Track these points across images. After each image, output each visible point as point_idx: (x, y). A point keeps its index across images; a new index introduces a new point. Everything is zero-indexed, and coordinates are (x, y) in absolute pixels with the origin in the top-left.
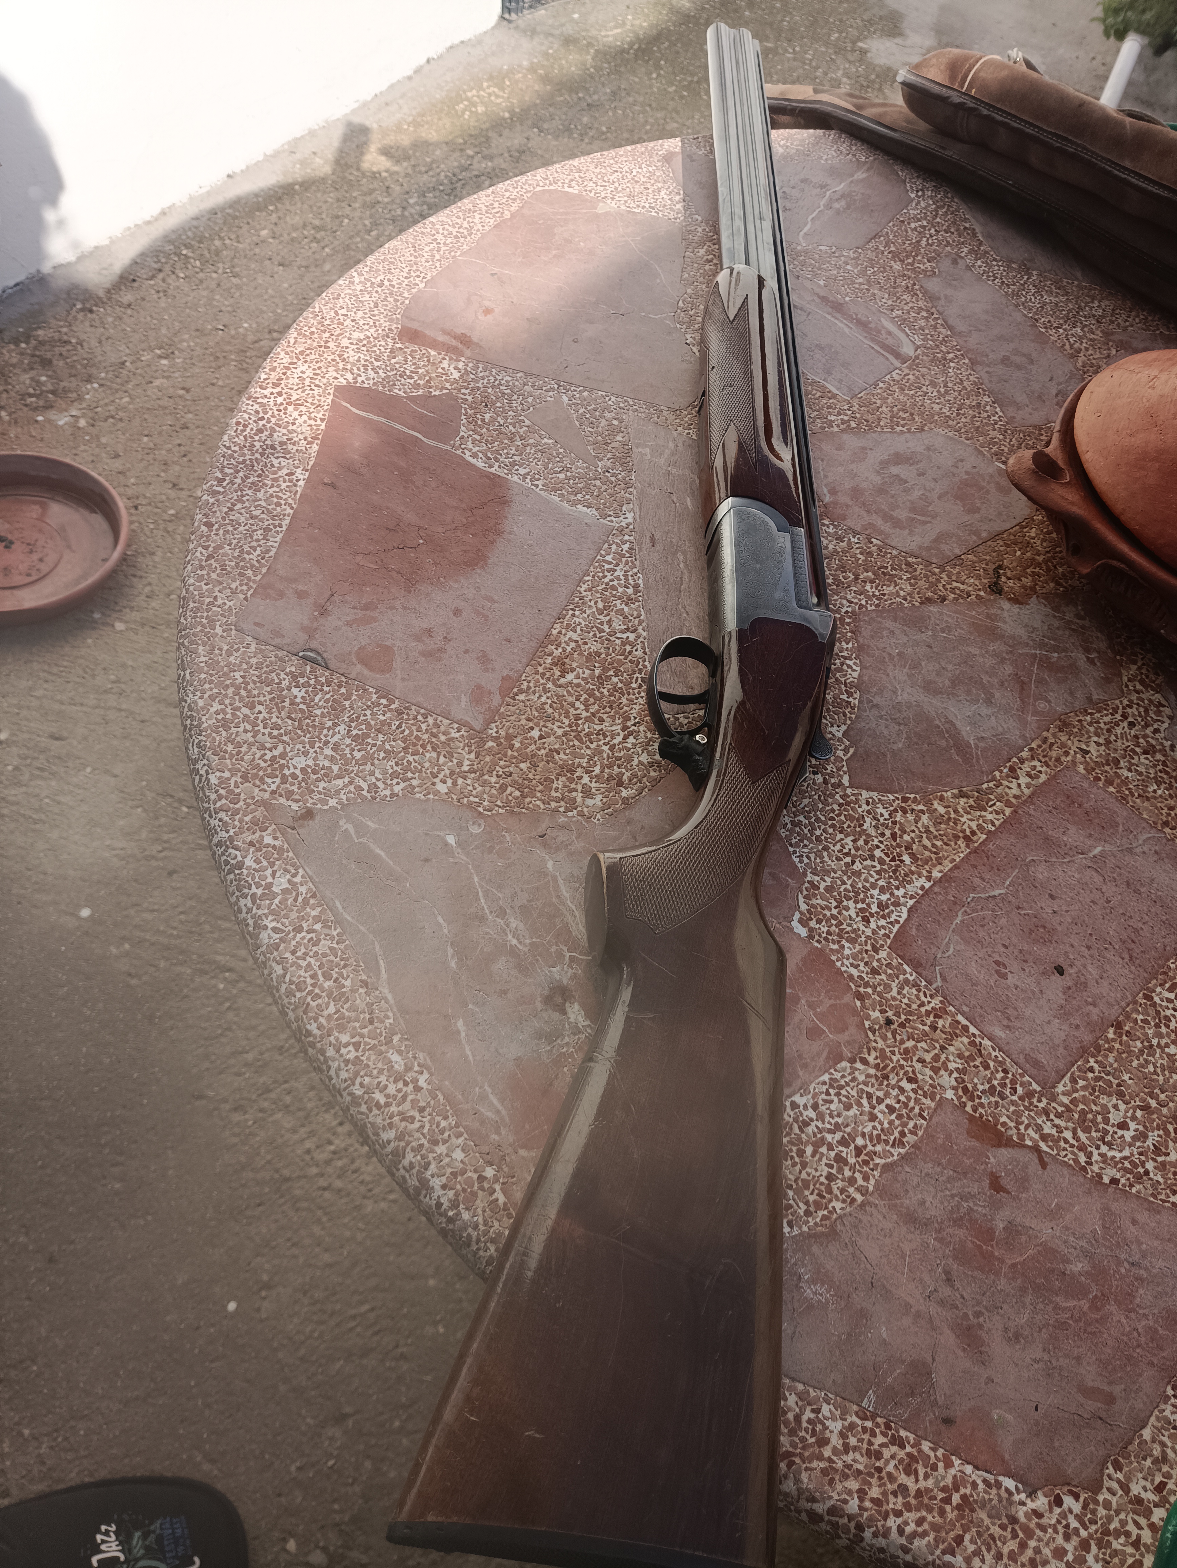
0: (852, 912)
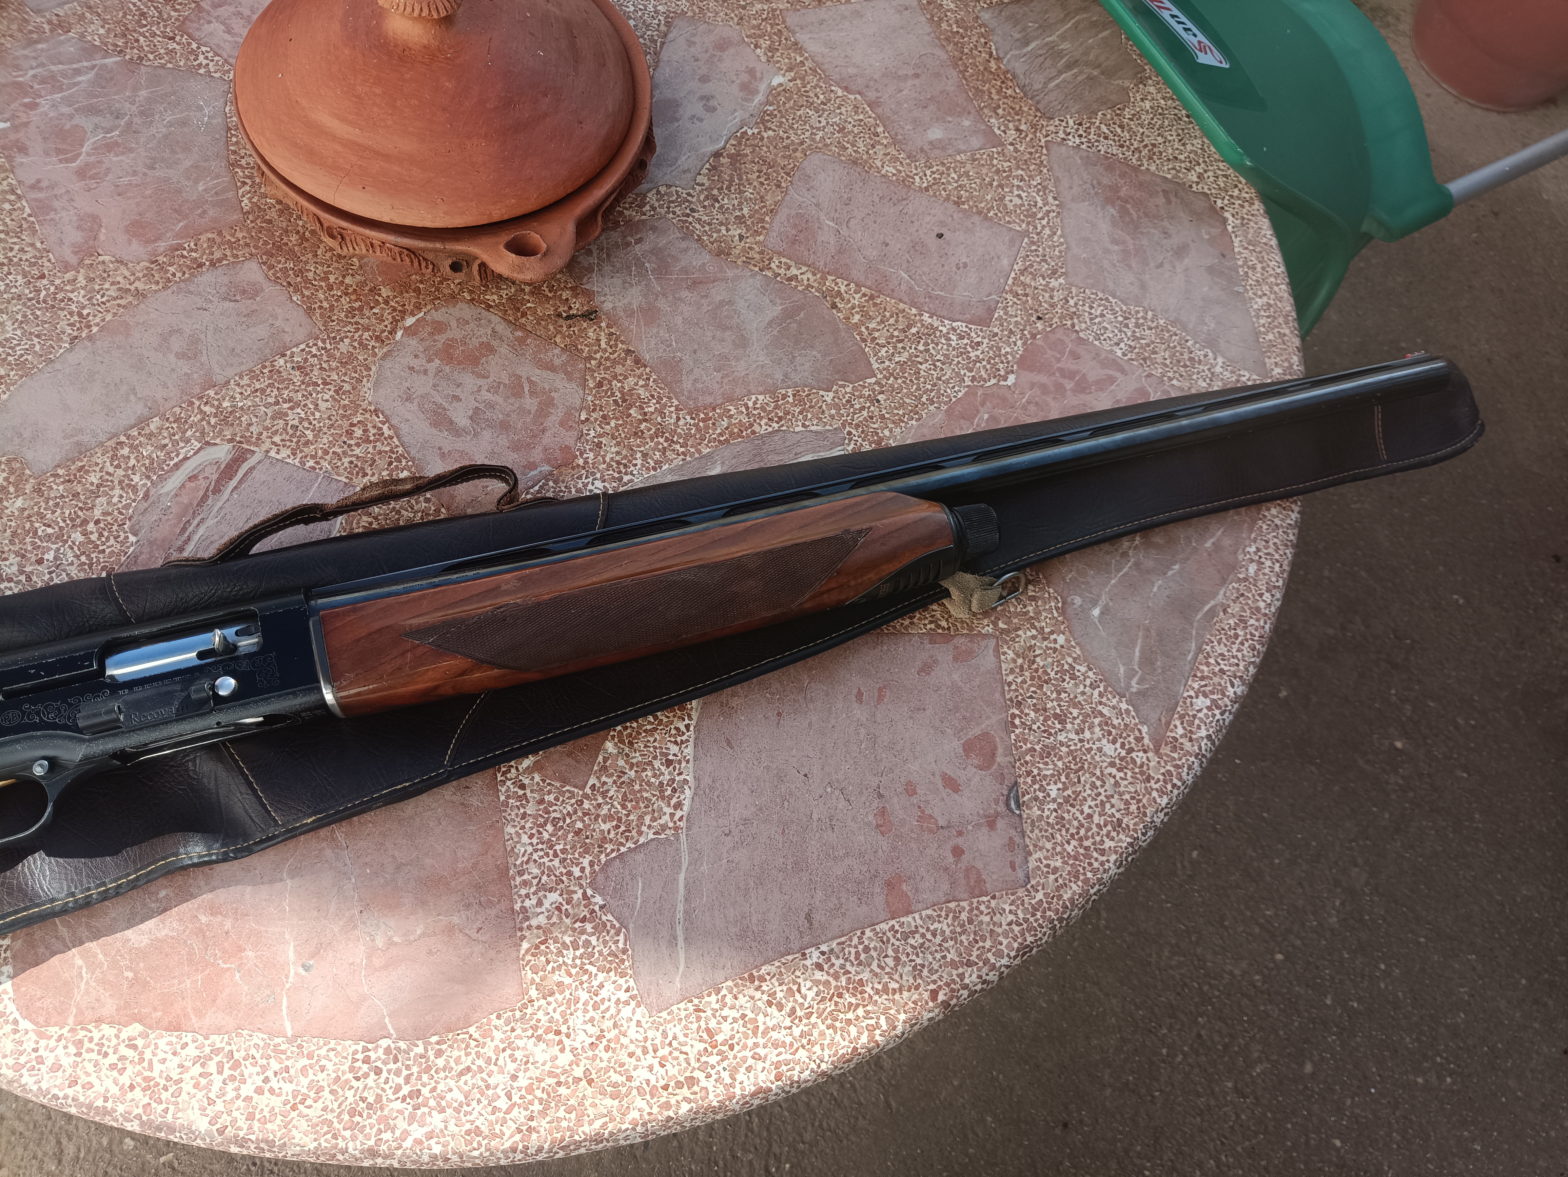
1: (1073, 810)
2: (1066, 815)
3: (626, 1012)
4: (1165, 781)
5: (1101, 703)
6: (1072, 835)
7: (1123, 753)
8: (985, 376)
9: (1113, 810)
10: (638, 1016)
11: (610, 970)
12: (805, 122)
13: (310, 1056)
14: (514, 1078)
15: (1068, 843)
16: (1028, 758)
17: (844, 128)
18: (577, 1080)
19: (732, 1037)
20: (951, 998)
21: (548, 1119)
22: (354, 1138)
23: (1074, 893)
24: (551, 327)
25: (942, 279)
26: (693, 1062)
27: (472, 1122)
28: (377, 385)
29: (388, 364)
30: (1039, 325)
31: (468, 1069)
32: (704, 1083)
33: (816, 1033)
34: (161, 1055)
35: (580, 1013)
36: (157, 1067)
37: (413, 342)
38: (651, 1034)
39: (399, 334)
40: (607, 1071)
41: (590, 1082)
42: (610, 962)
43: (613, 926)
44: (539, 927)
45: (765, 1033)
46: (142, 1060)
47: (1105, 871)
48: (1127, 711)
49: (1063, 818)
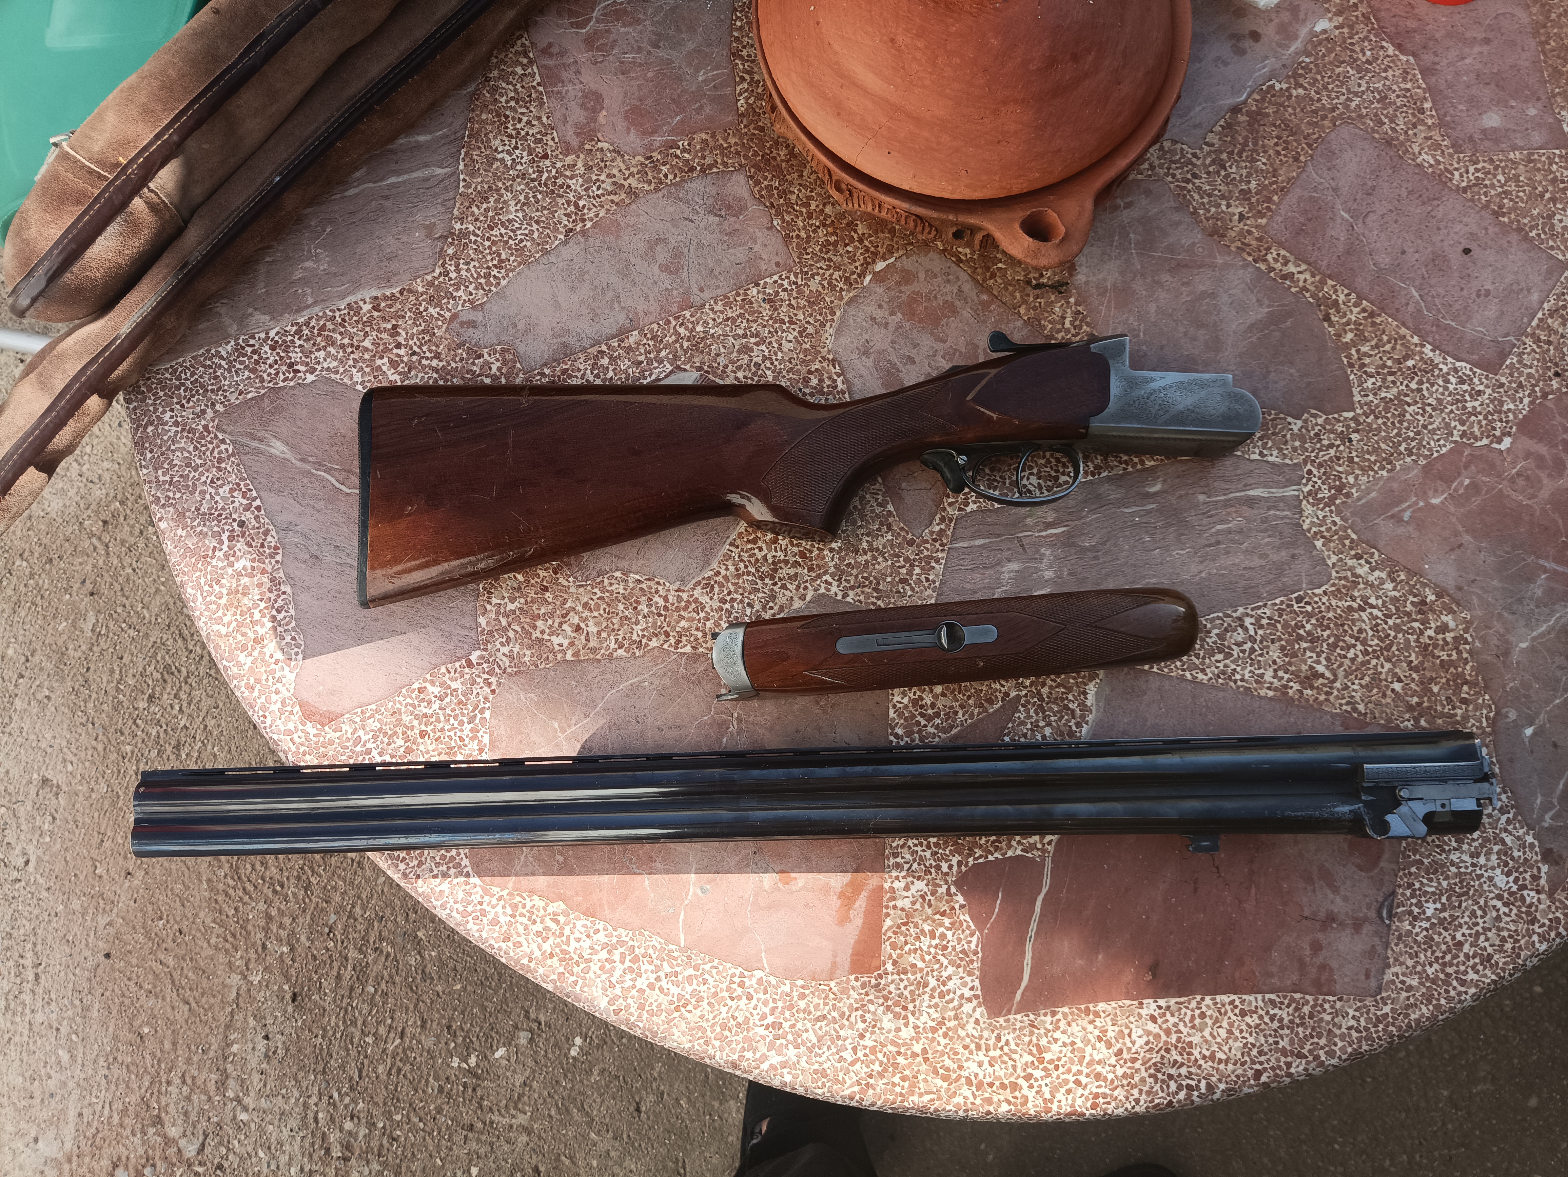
0: (1477, 404)
1: (1445, 934)
2: (1436, 937)
3: (968, 1008)
4: (1550, 928)
5: (1506, 830)
6: (1437, 958)
7: (1515, 888)
8: (1478, 433)
9: (1487, 944)
10: (977, 1015)
11: (959, 966)
12: (1343, 83)
13: (696, 968)
14: (862, 1036)
15: (1431, 965)
16: (1413, 870)
17: (1386, 97)
18: (915, 1055)
19: (1059, 1059)
20: (1273, 1081)
21: (885, 1081)
22: (722, 1049)
23: (1423, 1015)
24: (1018, 295)
25: (1457, 306)
26: (1019, 1070)
27: (821, 1064)
28: (839, 332)
29: (852, 311)
30: (1555, 384)
31: (824, 1017)
32: (1025, 1091)
33: (1137, 1078)
34: (577, 935)
35: (926, 997)
36: (574, 944)
37: (880, 290)
38: (986, 1034)
39: (868, 278)
40: (943, 1054)
41: (926, 1060)
42: (961, 959)
43: (968, 927)
44: (903, 909)
45: (1089, 1064)
46: (562, 934)
47: (1460, 1002)
48: (1532, 846)
49: (1432, 939)
